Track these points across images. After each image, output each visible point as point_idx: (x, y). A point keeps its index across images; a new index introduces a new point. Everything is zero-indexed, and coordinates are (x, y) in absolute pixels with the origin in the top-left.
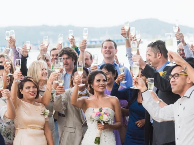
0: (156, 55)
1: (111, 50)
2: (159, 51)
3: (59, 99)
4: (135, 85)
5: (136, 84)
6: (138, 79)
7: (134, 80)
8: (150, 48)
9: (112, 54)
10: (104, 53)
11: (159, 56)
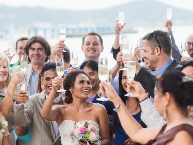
0: (154, 50)
1: (96, 47)
2: (158, 45)
3: (20, 109)
4: (131, 92)
5: (133, 90)
6: (134, 84)
7: (129, 84)
8: (145, 41)
9: (96, 52)
10: (86, 52)
11: (157, 51)
